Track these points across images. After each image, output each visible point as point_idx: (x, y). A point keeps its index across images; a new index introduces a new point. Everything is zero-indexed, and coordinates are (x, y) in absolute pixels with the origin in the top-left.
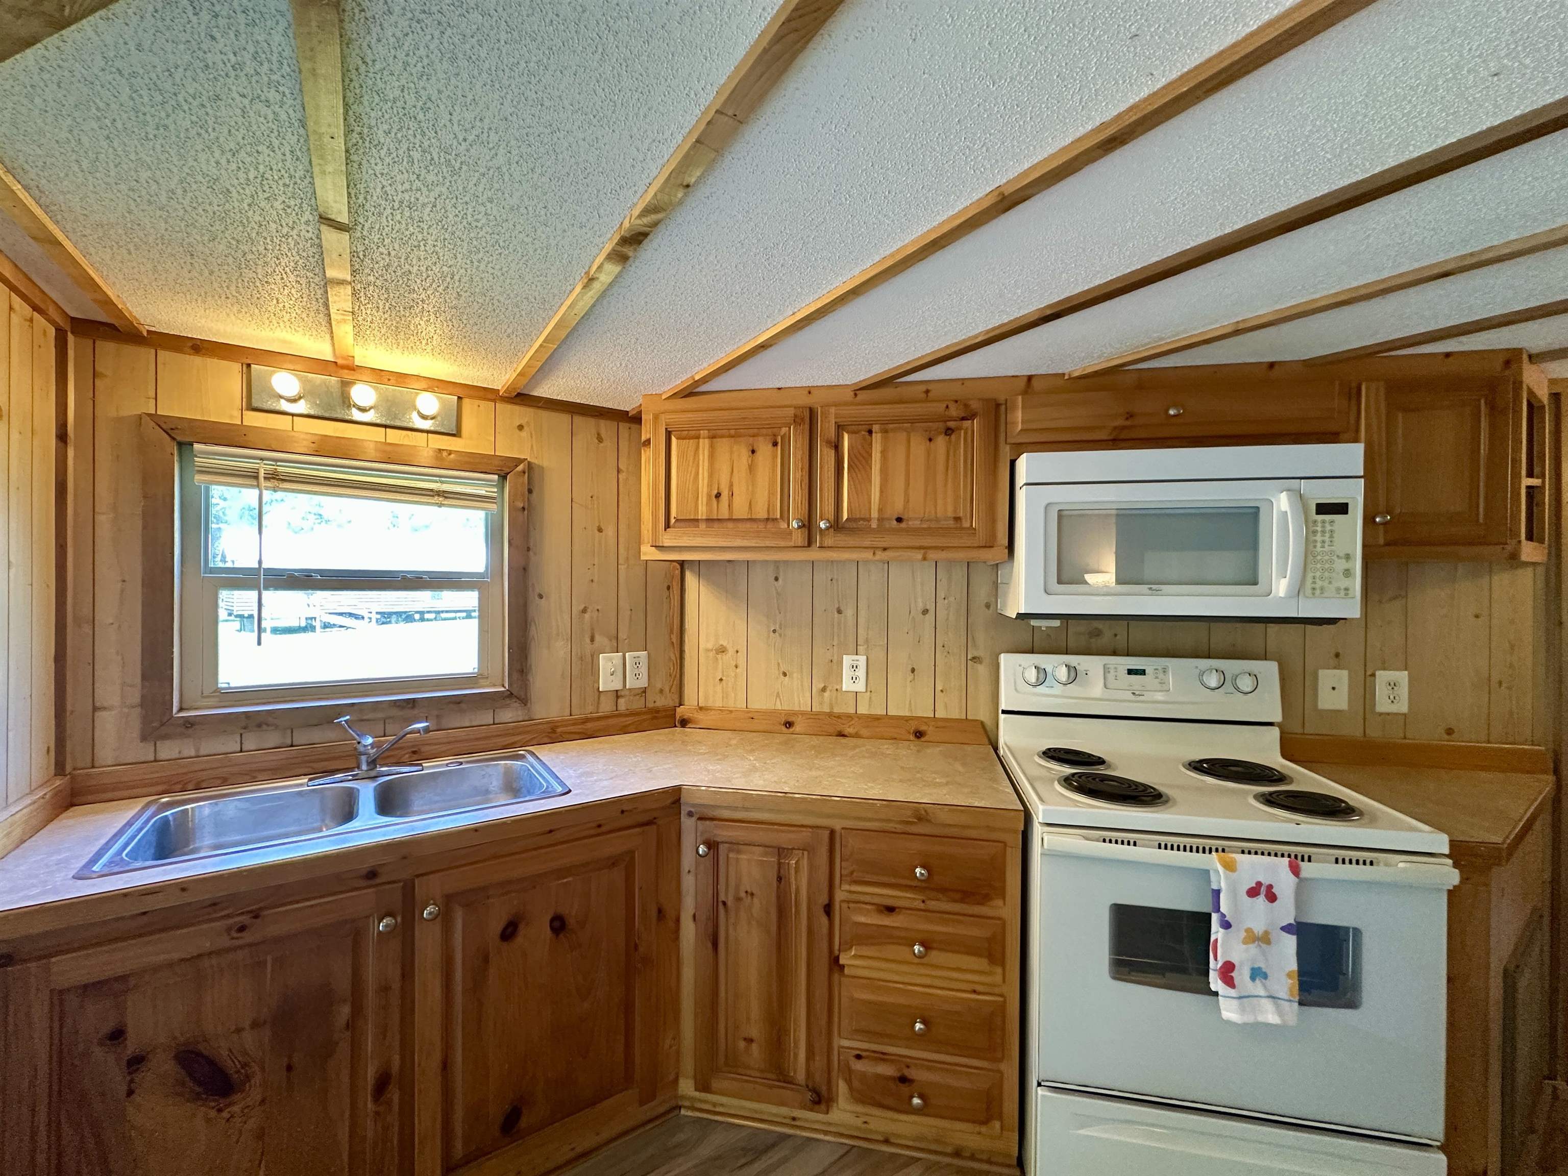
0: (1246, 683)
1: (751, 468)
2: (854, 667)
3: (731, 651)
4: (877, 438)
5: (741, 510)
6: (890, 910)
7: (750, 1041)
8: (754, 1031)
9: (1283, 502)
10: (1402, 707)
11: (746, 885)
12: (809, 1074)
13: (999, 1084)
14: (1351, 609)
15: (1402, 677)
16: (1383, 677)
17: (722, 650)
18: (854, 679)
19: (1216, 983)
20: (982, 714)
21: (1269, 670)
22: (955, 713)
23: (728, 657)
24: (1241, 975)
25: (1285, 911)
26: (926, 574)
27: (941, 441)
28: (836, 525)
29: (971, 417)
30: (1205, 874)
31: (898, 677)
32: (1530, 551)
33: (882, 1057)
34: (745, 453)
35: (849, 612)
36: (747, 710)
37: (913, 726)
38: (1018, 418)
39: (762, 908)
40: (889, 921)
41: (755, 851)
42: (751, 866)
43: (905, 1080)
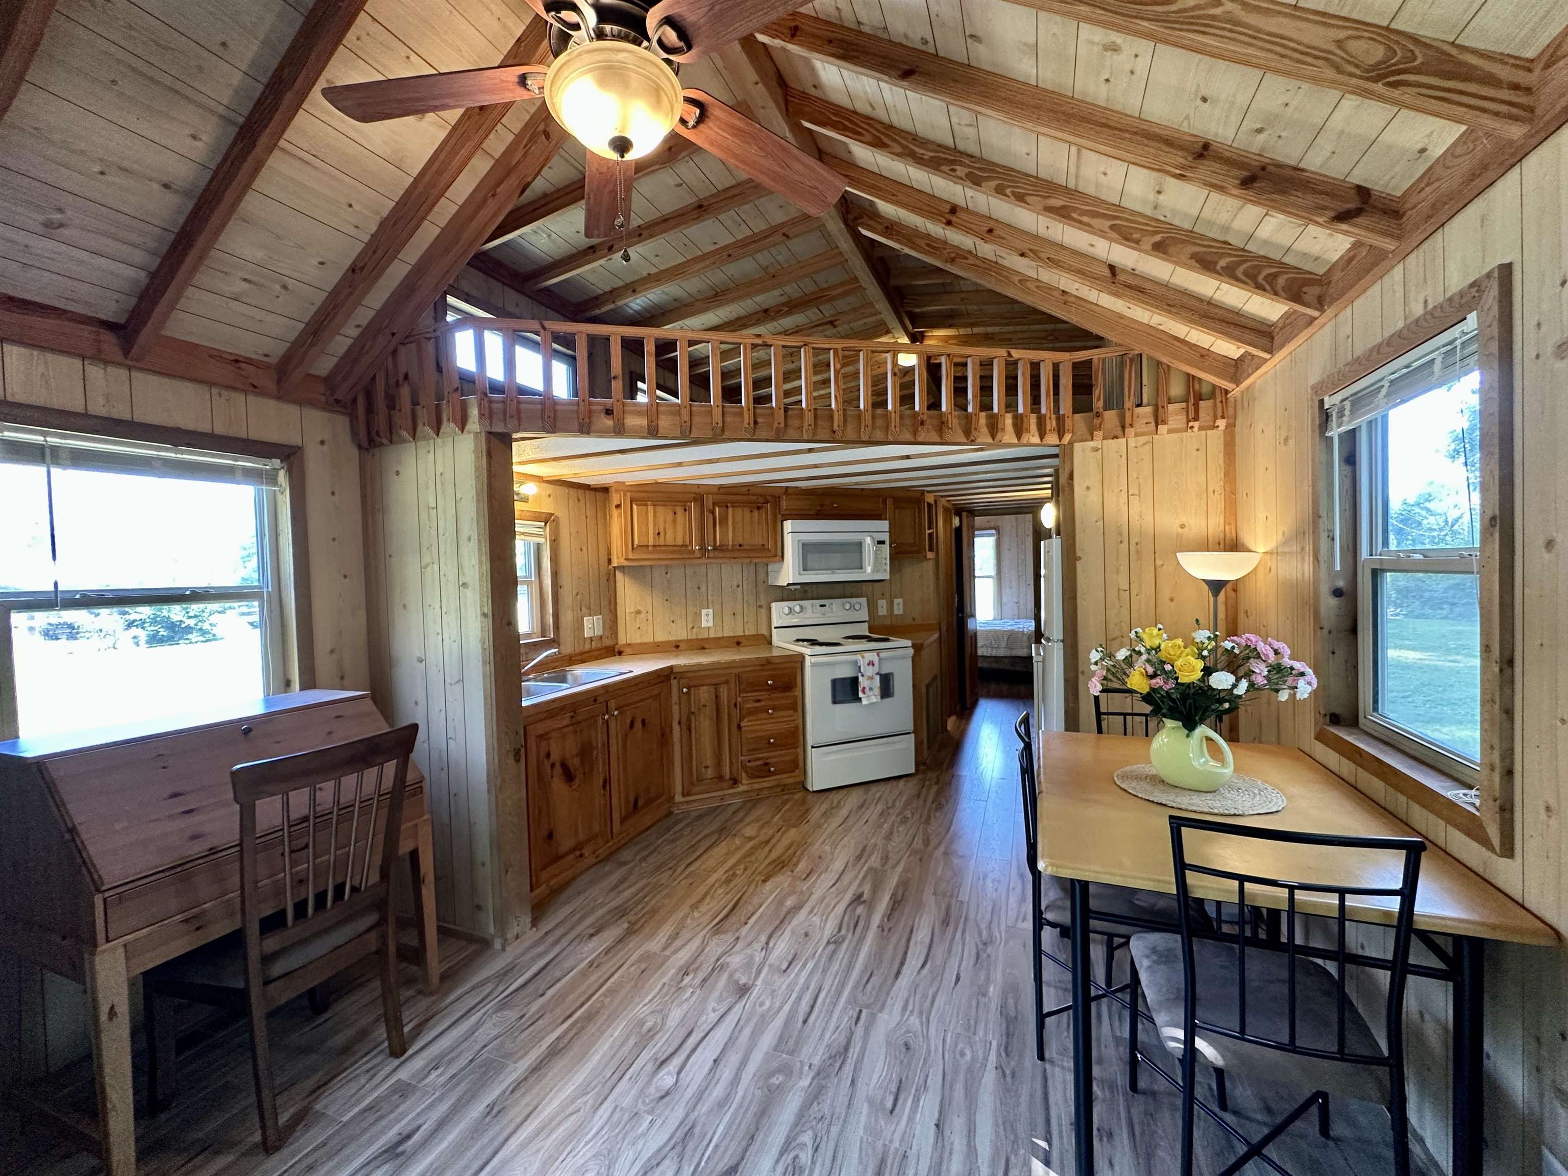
0: (857, 607)
1: (674, 521)
2: (708, 615)
3: (644, 612)
4: (730, 510)
5: (670, 541)
6: (758, 701)
7: (706, 767)
8: (709, 763)
9: (868, 540)
10: (901, 612)
11: (703, 702)
12: (731, 772)
13: (797, 756)
14: (886, 576)
15: (901, 600)
16: (896, 601)
17: (639, 612)
18: (708, 621)
19: (861, 695)
20: (764, 632)
21: (864, 600)
22: (753, 632)
23: (643, 615)
24: (867, 690)
25: (876, 669)
26: (737, 569)
27: (756, 513)
28: (715, 549)
29: (767, 502)
30: (856, 662)
31: (727, 618)
32: (930, 555)
33: (758, 759)
34: (671, 514)
35: (703, 589)
36: (654, 643)
37: (735, 640)
38: (784, 504)
39: (710, 710)
40: (758, 704)
41: (705, 688)
42: (704, 694)
43: (766, 764)
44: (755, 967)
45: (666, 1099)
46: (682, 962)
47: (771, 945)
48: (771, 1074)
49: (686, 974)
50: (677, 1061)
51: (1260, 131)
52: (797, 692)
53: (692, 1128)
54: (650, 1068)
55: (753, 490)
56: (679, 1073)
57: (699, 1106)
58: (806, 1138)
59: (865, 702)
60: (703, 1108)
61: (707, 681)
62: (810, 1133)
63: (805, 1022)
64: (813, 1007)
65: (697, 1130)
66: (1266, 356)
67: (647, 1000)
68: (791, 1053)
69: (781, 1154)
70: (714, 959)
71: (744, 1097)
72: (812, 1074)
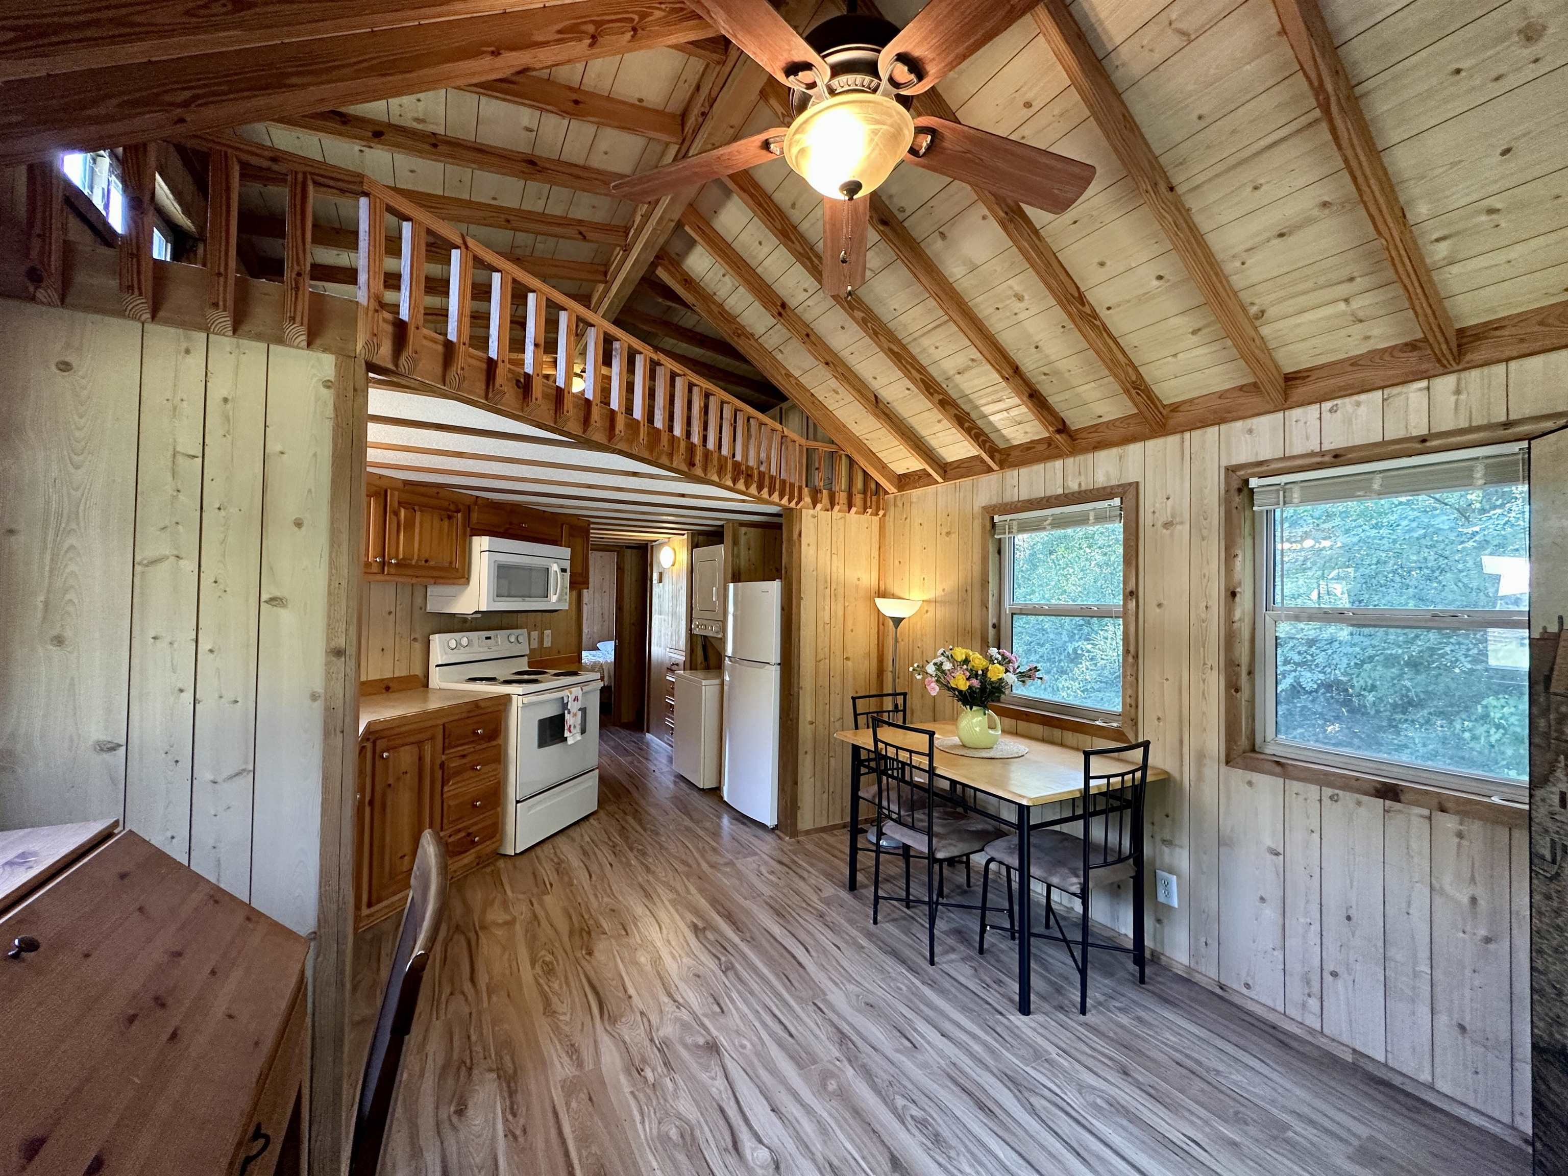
0: (520, 639)
4: (418, 514)
6: (464, 756)
8: (405, 851)
9: (554, 567)
10: (550, 644)
11: (404, 768)
13: (498, 817)
14: (565, 607)
15: (550, 632)
16: (546, 632)
19: (567, 734)
20: (418, 672)
21: (525, 632)
22: (404, 673)
24: (572, 728)
25: (579, 704)
26: (390, 590)
27: (446, 523)
28: (398, 563)
29: (458, 511)
30: (562, 699)
31: (374, 655)
33: (459, 831)
37: (384, 684)
38: (475, 516)
39: (410, 779)
40: (464, 761)
41: (407, 747)
42: (406, 758)
43: (469, 834)
44: (694, 1024)
45: (782, 1166)
46: (619, 1064)
47: (681, 1001)
48: (824, 1086)
49: (640, 1071)
50: (745, 1136)
51: (1045, 374)
52: (500, 741)
53: (831, 1165)
54: (731, 1160)
55: (443, 493)
56: (760, 1142)
57: (813, 1149)
58: (900, 1102)
59: (570, 741)
60: (818, 1146)
61: (408, 740)
62: (897, 1097)
63: (791, 1035)
64: (781, 1022)
65: (836, 1162)
66: (940, 480)
67: (638, 1118)
68: (815, 1062)
69: (903, 1123)
70: (647, 1043)
71: (830, 1115)
72: (846, 1063)
